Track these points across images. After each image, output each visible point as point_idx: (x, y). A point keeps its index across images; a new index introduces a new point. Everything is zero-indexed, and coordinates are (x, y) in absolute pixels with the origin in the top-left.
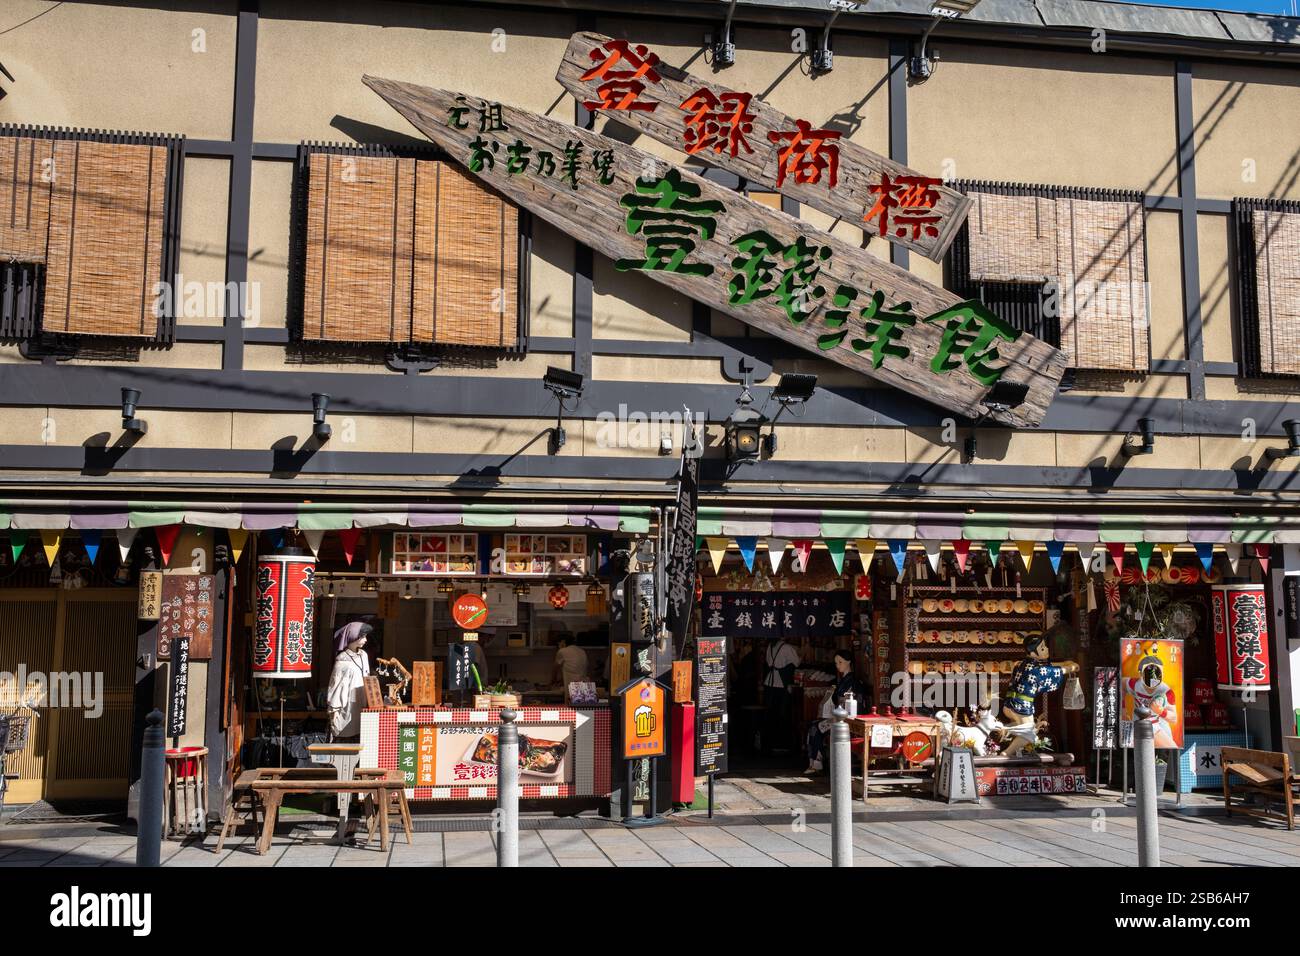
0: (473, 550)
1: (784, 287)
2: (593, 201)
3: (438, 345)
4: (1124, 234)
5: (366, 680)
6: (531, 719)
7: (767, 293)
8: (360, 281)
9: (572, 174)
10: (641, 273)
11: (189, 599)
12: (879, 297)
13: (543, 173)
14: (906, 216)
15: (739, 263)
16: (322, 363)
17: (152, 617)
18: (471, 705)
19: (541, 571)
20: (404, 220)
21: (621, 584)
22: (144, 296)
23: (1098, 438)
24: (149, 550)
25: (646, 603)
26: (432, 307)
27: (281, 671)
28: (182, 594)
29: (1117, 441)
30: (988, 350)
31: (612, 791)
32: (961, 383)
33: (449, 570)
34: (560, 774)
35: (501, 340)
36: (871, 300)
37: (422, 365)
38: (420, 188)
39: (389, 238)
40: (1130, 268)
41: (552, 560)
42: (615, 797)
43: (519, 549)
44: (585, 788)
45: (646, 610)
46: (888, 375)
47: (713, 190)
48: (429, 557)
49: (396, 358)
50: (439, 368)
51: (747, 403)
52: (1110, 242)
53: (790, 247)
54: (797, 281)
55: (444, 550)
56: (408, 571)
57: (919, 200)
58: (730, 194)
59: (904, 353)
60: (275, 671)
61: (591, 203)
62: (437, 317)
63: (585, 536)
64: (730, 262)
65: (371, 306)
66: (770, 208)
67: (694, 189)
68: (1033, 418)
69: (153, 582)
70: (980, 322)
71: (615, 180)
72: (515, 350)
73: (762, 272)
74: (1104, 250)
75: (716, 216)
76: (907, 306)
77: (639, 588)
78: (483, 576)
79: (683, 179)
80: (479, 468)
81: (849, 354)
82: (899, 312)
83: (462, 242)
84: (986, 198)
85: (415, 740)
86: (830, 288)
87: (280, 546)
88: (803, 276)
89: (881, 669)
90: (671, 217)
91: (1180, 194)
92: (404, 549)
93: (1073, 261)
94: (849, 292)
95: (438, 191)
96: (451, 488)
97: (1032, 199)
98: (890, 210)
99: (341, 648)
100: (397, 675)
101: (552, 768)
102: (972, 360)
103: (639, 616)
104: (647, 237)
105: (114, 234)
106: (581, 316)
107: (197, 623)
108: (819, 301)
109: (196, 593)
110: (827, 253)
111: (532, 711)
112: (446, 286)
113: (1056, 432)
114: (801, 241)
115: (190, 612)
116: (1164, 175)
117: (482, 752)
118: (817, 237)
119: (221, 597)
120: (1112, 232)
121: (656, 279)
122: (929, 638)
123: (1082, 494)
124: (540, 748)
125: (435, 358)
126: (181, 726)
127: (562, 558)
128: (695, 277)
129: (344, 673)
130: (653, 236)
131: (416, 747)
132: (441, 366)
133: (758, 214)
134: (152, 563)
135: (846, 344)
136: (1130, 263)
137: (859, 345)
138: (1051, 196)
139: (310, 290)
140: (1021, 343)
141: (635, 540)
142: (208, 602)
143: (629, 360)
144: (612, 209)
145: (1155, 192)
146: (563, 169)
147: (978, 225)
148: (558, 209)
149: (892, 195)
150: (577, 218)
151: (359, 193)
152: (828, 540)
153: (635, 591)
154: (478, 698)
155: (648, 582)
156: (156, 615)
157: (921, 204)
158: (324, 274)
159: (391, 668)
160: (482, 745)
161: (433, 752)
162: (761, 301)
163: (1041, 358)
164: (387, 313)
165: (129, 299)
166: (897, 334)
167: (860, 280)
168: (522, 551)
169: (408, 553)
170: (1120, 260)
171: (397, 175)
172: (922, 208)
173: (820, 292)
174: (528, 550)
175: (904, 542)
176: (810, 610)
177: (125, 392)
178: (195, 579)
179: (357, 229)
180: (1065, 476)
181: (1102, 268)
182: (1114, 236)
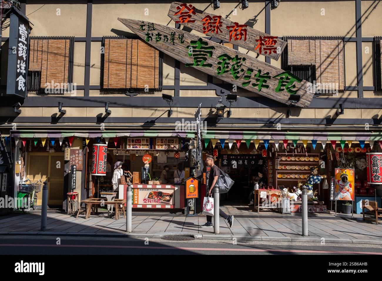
0: (148, 143)
1: (232, 69)
2: (179, 48)
3: (138, 88)
4: (337, 49)
5: (121, 176)
6: (163, 187)
7: (228, 71)
8: (118, 72)
9: (173, 41)
10: (193, 67)
11: (77, 155)
12: (260, 71)
13: (165, 41)
14: (267, 48)
15: (219, 63)
16: (109, 94)
17: (67, 160)
18: (148, 183)
19: (166, 148)
20: (129, 55)
21: (188, 152)
22: (64, 78)
23: (328, 110)
24: (67, 143)
25: (194, 157)
26: (136, 78)
27: (97, 173)
28: (75, 154)
29: (334, 111)
30: (292, 85)
31: (185, 207)
32: (285, 95)
33: (142, 148)
34: (171, 202)
35: (154, 87)
36: (257, 72)
37: (134, 94)
38: (133, 47)
39: (125, 61)
40: (339, 60)
41: (169, 145)
42: (186, 209)
43: (160, 142)
44: (178, 206)
45: (194, 159)
46: (263, 93)
47: (212, 43)
48: (136, 145)
49: (128, 92)
50: (139, 95)
51: (221, 102)
52: (332, 52)
53: (234, 58)
54: (236, 68)
55: (141, 143)
56: (131, 148)
57: (271, 43)
58: (216, 44)
59: (267, 87)
60: (96, 173)
61: (178, 49)
62: (138, 81)
63: (178, 139)
64: (217, 63)
65: (121, 79)
66: (228, 47)
67: (206, 43)
68: (306, 104)
69: (68, 151)
70: (289, 77)
71: (185, 42)
72: (159, 89)
73: (226, 65)
74: (330, 54)
75: (213, 51)
76: (268, 73)
77: (192, 153)
78: (151, 150)
79: (203, 41)
80: (150, 121)
81: (251, 87)
82: (266, 75)
83: (144, 61)
84: (293, 41)
85: (133, 192)
86: (245, 69)
87: (99, 141)
88: (238, 66)
89: (270, 176)
90: (200, 51)
91: (356, 37)
92: (130, 142)
93: (320, 58)
94: (251, 70)
95: (138, 47)
96: (142, 126)
97: (308, 41)
98: (262, 46)
99: (115, 168)
100: (129, 175)
101: (169, 201)
102: (288, 88)
103: (192, 161)
104: (194, 57)
105: (57, 63)
106: (177, 79)
107: (79, 161)
108: (243, 73)
109: (78, 154)
110: (244, 59)
111: (164, 185)
112: (140, 73)
113: (315, 108)
114: (237, 56)
115: (77, 158)
116: (351, 31)
117: (150, 196)
118: (241, 55)
119: (85, 155)
120: (333, 49)
121: (196, 68)
122: (283, 167)
123: (323, 126)
124: (166, 195)
125: (138, 92)
126: (74, 187)
127: (172, 145)
128: (207, 68)
129: (116, 174)
130: (195, 57)
132: (140, 94)
133: (224, 49)
134: (68, 146)
135: (250, 85)
136: (339, 58)
137: (254, 85)
138: (314, 39)
139: (105, 75)
140: (302, 83)
141: (192, 140)
142: (81, 156)
143: (190, 91)
144: (184, 50)
145: (348, 36)
146: (171, 40)
147: (291, 49)
148: (169, 51)
149: (263, 42)
150: (174, 53)
151: (117, 49)
152: (245, 140)
153: (191, 153)
154: (149, 182)
155: (194, 151)
156: (68, 159)
157: (272, 44)
158: (108, 71)
159: (128, 173)
160: (150, 194)
161: (138, 196)
162: (226, 73)
164: (125, 80)
165: (61, 79)
166: (265, 81)
167: (254, 66)
168: (161, 143)
169: (131, 143)
170: (335, 57)
171: (127, 44)
172: (272, 45)
173: (242, 70)
174: (163, 143)
175: (268, 140)
176: (253, 159)
177: (59, 103)
178: (78, 150)
179: (117, 59)
180: (318, 121)
181: (329, 60)
182: (334, 50)
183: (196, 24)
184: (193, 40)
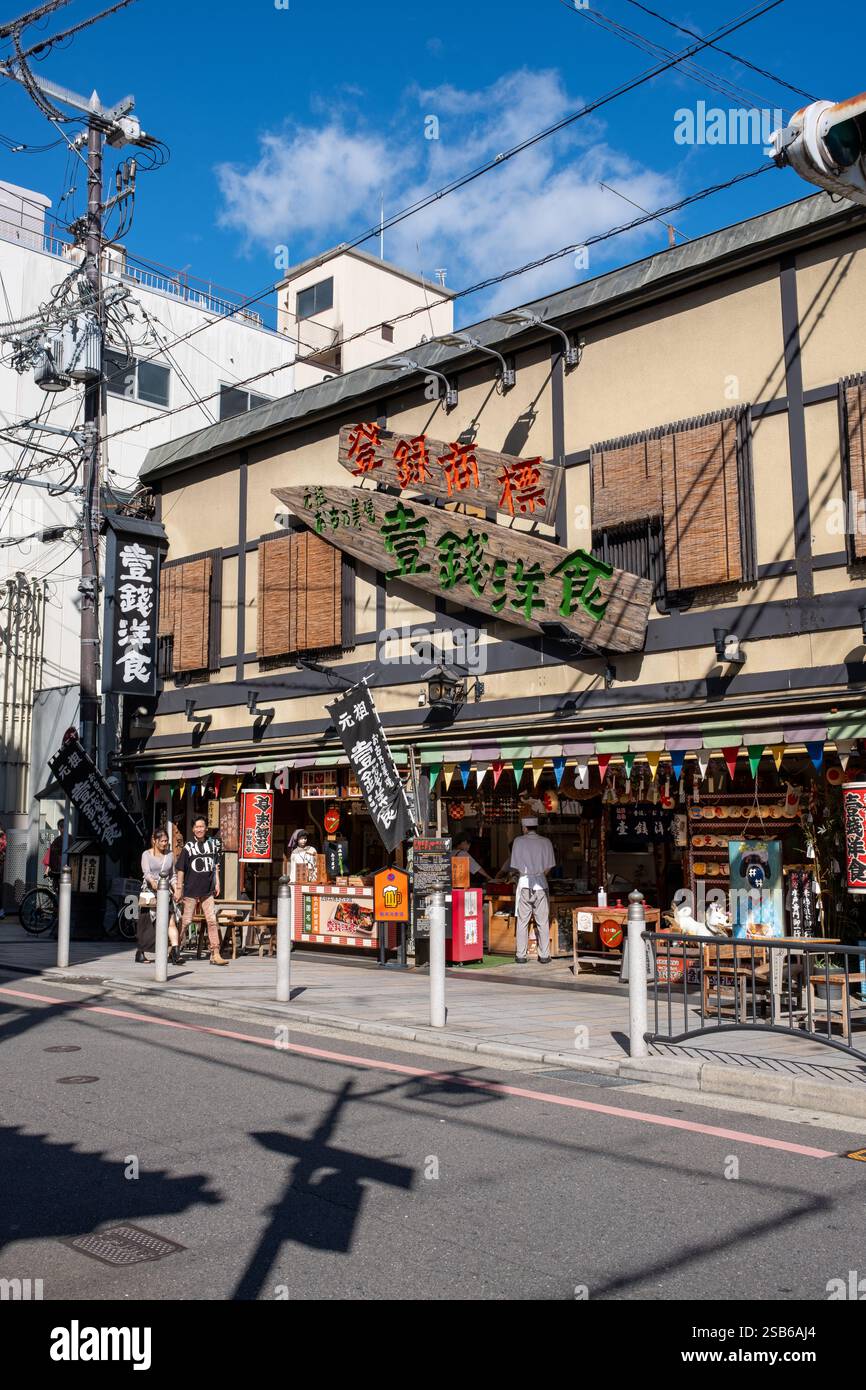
0: (334, 781)
1: (470, 569)
2: (368, 535)
4: (718, 454)
6: (360, 893)
7: (461, 577)
8: (277, 618)
9: (357, 521)
10: (400, 578)
11: (230, 816)
12: (520, 563)
13: (346, 525)
14: (523, 495)
15: (443, 558)
16: (273, 669)
20: (293, 573)
22: (203, 647)
26: (305, 627)
28: (227, 813)
30: (593, 590)
32: (582, 622)
33: (325, 795)
34: (374, 932)
35: (335, 641)
36: (516, 567)
39: (288, 583)
47: (420, 510)
48: (317, 787)
52: (706, 465)
53: (465, 539)
54: (474, 563)
55: (323, 782)
56: (309, 796)
58: (431, 511)
59: (540, 603)
61: (368, 538)
62: (307, 632)
64: (438, 559)
65: (282, 633)
67: (412, 513)
68: (639, 643)
69: (215, 806)
70: (587, 567)
71: (376, 518)
74: (702, 472)
75: (425, 528)
76: (537, 566)
78: (340, 798)
81: (511, 612)
82: (534, 572)
83: (317, 580)
84: (608, 455)
85: (310, 904)
86: (491, 563)
88: (476, 559)
90: (405, 535)
91: (788, 393)
92: (307, 782)
93: (674, 491)
94: (501, 563)
95: (306, 550)
96: (313, 741)
97: (642, 445)
99: (290, 846)
101: (370, 928)
102: (585, 601)
104: (396, 553)
108: (488, 575)
110: (485, 538)
111: (362, 888)
112: (310, 607)
113: (677, 649)
114: (471, 533)
115: (230, 824)
117: (339, 914)
118: (479, 527)
120: (708, 455)
121: (407, 580)
123: (699, 704)
124: (364, 914)
128: (422, 575)
130: (399, 551)
131: (311, 909)
133: (445, 521)
134: (213, 797)
135: (509, 605)
136: (726, 477)
137: (516, 603)
138: (658, 437)
140: (614, 578)
142: (236, 818)
144: (377, 539)
146: (353, 519)
147: (601, 480)
148: (356, 546)
150: (364, 549)
151: (276, 562)
156: (217, 825)
158: (263, 618)
160: (339, 910)
161: (318, 913)
162: (458, 583)
163: (630, 589)
164: (288, 635)
165: (198, 649)
166: (536, 590)
167: (508, 553)
169: (308, 784)
171: (290, 546)
173: (487, 568)
179: (276, 585)
180: (684, 689)
181: (700, 490)
182: (711, 458)
183: (386, 470)
184: (389, 510)
